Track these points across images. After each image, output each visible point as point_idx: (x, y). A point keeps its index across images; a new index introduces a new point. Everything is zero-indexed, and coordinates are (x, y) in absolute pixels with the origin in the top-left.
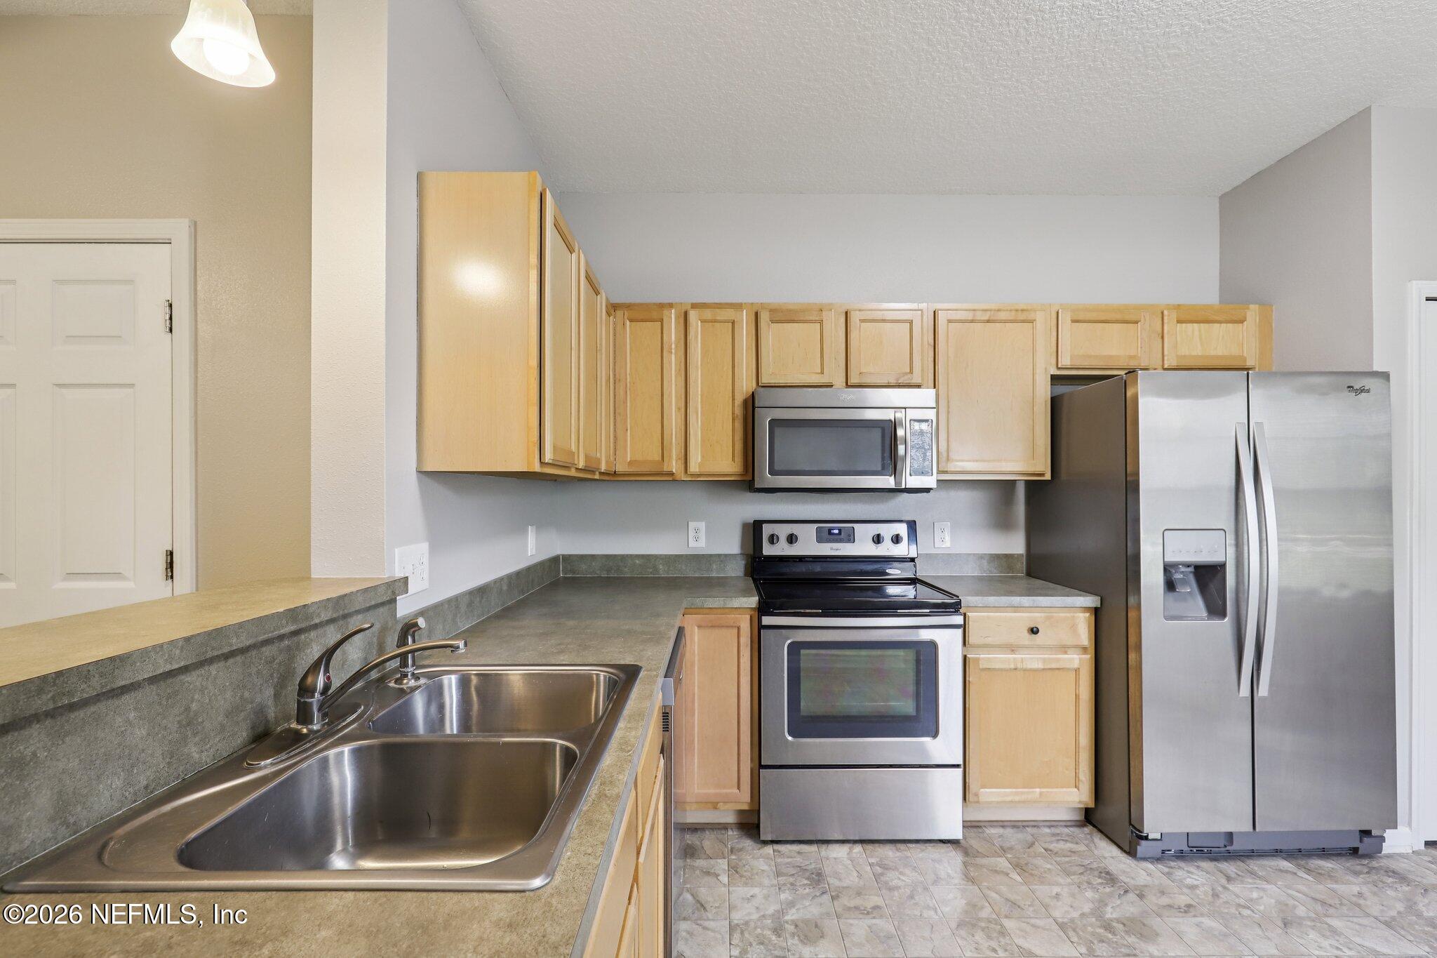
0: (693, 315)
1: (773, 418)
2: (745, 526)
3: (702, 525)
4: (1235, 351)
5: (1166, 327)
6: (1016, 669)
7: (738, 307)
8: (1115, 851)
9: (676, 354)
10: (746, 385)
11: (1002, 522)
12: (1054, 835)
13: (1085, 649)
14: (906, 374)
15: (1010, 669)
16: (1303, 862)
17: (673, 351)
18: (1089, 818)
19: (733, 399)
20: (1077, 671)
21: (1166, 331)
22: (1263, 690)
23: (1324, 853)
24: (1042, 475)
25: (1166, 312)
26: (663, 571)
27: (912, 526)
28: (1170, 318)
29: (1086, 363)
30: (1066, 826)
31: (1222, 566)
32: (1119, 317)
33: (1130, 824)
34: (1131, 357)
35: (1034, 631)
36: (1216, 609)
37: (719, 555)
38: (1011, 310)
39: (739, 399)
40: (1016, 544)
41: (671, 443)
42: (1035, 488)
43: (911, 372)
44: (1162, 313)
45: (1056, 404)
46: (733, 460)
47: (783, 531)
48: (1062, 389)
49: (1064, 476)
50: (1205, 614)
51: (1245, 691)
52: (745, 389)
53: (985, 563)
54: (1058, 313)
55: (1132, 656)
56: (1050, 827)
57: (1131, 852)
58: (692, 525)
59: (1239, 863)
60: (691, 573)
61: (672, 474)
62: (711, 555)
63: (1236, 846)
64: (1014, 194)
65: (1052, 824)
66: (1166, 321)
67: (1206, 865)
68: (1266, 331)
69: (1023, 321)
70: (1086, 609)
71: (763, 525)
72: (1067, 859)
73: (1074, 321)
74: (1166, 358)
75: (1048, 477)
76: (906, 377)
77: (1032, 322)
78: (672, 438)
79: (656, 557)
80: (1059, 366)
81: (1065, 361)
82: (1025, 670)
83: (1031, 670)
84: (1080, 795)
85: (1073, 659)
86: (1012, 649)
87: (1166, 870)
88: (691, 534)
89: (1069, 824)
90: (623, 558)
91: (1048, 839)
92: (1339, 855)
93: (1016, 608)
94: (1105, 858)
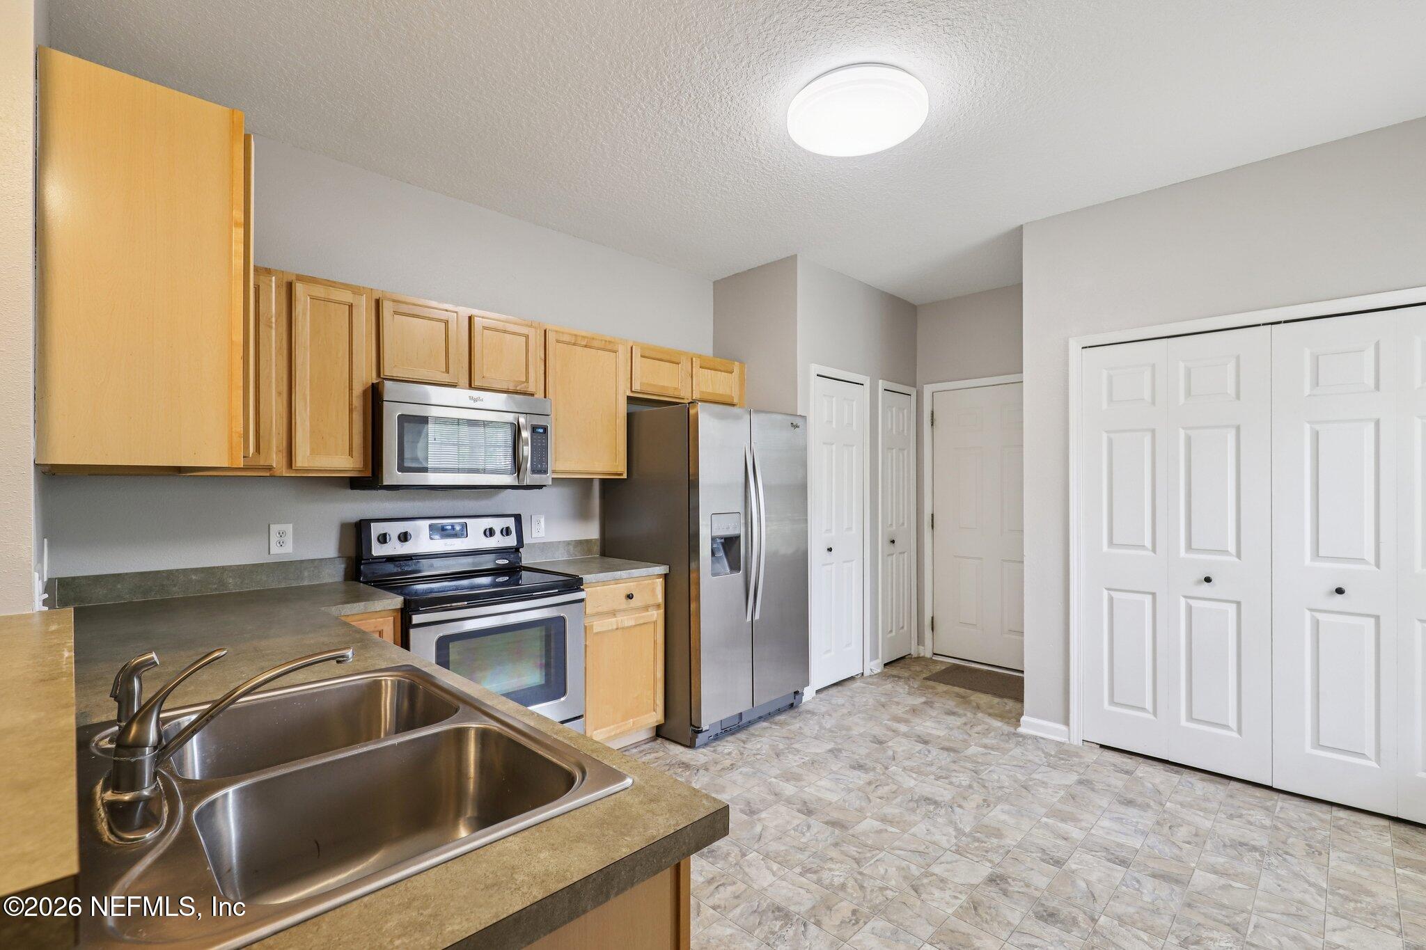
0: (299, 289)
1: (405, 413)
2: (344, 527)
3: (289, 528)
4: (728, 392)
5: (694, 369)
6: (617, 629)
7: (356, 290)
8: (681, 749)
9: (276, 329)
10: (365, 375)
11: (582, 514)
12: (641, 752)
13: (658, 606)
14: (523, 382)
15: (612, 630)
16: (772, 720)
17: (274, 325)
18: (660, 733)
19: (351, 389)
20: (655, 623)
21: (694, 373)
22: (757, 617)
23: (780, 711)
24: (621, 474)
25: (694, 359)
26: (232, 585)
27: (518, 518)
28: (696, 363)
29: (649, 390)
30: (645, 744)
31: (738, 538)
32: (668, 357)
33: (691, 725)
34: (676, 389)
35: (630, 597)
36: (735, 566)
37: (313, 561)
38: (601, 340)
39: (358, 389)
40: (592, 531)
41: (270, 434)
42: (609, 486)
43: (527, 381)
44: (692, 359)
45: (630, 417)
46: (351, 454)
47: (394, 529)
48: (636, 408)
49: (635, 476)
50: (728, 570)
51: (749, 619)
52: (364, 379)
53: (571, 548)
54: (632, 348)
55: (693, 606)
56: (636, 747)
57: (691, 745)
58: (275, 528)
59: (745, 731)
60: (274, 583)
61: (270, 468)
62: (302, 561)
63: (745, 720)
64: (592, 242)
65: (636, 745)
66: (694, 365)
67: (730, 738)
68: (742, 382)
69: (610, 351)
70: (659, 576)
71: (372, 524)
72: (657, 764)
73: (642, 356)
74: (694, 392)
75: (625, 476)
76: (523, 385)
77: (615, 352)
78: (271, 426)
79: (224, 568)
80: (633, 390)
81: (636, 387)
82: (623, 628)
83: (628, 627)
84: (657, 717)
85: (654, 614)
86: (613, 613)
87: (712, 749)
88: (274, 538)
89: (647, 741)
90: (170, 574)
91: (639, 756)
92: (785, 710)
93: (617, 581)
94: (677, 755)
